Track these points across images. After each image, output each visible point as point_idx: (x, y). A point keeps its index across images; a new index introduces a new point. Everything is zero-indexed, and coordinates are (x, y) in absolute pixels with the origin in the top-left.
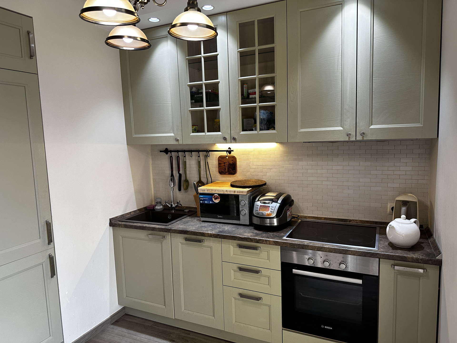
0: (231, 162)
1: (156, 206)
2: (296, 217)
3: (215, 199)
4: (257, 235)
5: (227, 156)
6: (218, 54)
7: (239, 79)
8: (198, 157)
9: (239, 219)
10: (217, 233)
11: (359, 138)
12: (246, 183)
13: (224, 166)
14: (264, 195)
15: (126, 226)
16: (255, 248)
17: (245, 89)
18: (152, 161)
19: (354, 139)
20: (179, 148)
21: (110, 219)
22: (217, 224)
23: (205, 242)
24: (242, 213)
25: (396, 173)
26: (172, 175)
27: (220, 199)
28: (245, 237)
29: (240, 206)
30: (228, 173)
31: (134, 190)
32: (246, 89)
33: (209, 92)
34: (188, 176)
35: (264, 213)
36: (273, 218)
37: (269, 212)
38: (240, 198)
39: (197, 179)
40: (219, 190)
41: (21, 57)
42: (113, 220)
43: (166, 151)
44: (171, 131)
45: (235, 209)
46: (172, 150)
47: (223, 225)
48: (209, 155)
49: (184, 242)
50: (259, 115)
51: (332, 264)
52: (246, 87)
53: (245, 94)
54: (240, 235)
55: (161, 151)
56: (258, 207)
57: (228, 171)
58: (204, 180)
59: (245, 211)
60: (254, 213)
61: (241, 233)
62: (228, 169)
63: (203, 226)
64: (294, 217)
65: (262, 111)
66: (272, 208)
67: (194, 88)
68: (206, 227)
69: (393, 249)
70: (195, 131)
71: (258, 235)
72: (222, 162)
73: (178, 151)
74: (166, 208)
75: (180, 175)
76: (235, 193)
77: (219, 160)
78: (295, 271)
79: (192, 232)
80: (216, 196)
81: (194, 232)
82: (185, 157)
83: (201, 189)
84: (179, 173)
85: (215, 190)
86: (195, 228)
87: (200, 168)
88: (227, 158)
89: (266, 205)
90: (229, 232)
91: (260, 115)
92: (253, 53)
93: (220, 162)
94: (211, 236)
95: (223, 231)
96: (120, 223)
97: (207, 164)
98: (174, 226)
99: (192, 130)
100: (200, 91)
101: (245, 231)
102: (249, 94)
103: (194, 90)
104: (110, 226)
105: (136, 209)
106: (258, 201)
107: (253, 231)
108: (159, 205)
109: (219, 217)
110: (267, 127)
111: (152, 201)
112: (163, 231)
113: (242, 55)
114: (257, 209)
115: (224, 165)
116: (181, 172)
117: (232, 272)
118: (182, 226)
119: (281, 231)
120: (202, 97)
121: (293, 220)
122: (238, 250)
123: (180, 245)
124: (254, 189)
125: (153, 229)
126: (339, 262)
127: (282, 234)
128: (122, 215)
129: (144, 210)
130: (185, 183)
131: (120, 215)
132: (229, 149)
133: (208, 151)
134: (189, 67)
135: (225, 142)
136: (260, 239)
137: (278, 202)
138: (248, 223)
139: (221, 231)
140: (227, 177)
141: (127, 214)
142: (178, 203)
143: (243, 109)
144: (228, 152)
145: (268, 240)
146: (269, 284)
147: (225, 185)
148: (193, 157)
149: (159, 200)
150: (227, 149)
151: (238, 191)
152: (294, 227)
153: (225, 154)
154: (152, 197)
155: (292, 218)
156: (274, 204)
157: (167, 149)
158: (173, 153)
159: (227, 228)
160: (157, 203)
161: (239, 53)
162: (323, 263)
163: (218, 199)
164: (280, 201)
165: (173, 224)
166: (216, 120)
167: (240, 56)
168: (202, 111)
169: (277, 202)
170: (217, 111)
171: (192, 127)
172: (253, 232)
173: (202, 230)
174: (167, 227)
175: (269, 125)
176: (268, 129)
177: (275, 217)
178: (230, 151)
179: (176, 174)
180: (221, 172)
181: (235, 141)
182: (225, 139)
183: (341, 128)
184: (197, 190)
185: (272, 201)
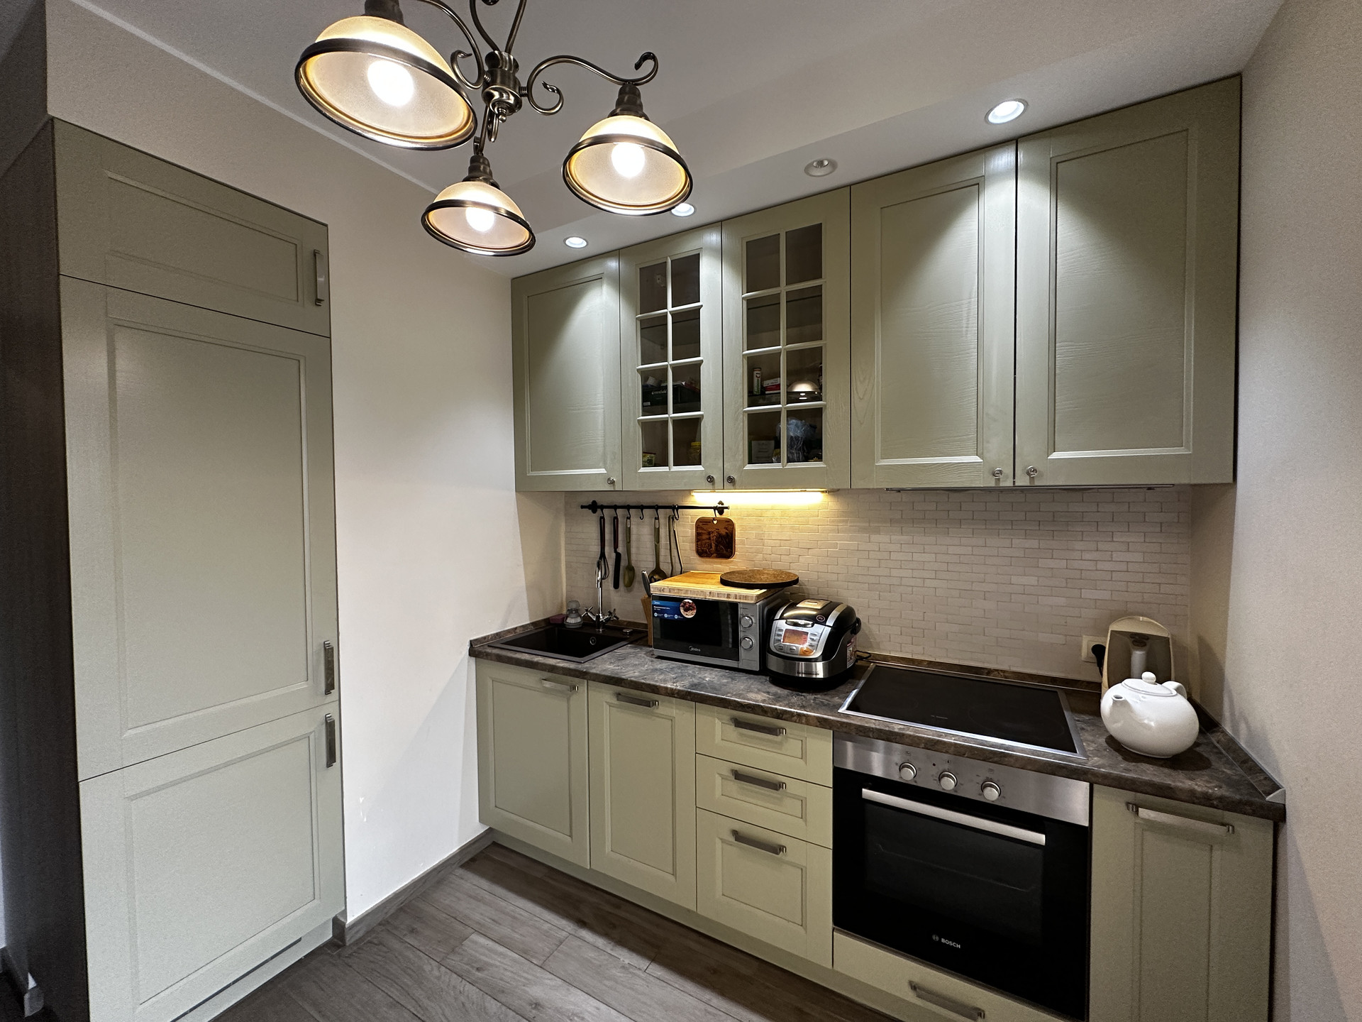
0: (723, 532)
1: (567, 617)
2: (866, 658)
3: (686, 610)
4: (777, 699)
5: (714, 519)
6: (702, 306)
7: (743, 355)
8: (656, 519)
9: (736, 657)
10: (686, 690)
11: (1023, 481)
12: (755, 578)
13: (707, 539)
14: (793, 606)
15: (500, 659)
16: (773, 731)
17: (756, 380)
18: (566, 526)
19: (1009, 483)
20: (619, 500)
21: (471, 641)
22: (687, 666)
23: (660, 707)
24: (745, 644)
25: (1100, 566)
26: (603, 555)
27: (695, 611)
28: (750, 704)
29: (740, 629)
30: (715, 555)
31: (526, 583)
32: (758, 380)
33: (681, 386)
34: (633, 557)
35: (794, 648)
36: (816, 660)
37: (805, 646)
38: (740, 611)
39: (652, 566)
40: (694, 592)
41: (296, 299)
42: (476, 643)
43: (594, 507)
44: (601, 464)
45: (731, 636)
46: (605, 504)
47: (700, 668)
48: (677, 516)
49: (614, 701)
50: (786, 430)
51: (962, 784)
52: (758, 375)
53: (755, 389)
54: (739, 696)
55: (583, 507)
56: (780, 633)
57: (717, 550)
58: (665, 567)
59: (750, 640)
60: (772, 646)
61: (741, 692)
62: (716, 546)
63: (656, 669)
64: (861, 658)
65: (794, 421)
66: (813, 637)
67: (650, 378)
68: (662, 673)
69: (1125, 759)
70: (649, 463)
71: (780, 699)
72: (703, 532)
73: (615, 507)
74: (587, 622)
75: (618, 556)
76: (730, 600)
77: (697, 527)
78: (867, 793)
79: (632, 681)
80: (688, 602)
81: (636, 682)
82: (629, 518)
83: (658, 587)
84: (616, 551)
85: (687, 591)
86: (639, 672)
87: (658, 542)
88: (715, 522)
89: (800, 629)
90: (714, 689)
91: (788, 429)
92: (774, 302)
93: (700, 531)
94: (672, 693)
95: (699, 684)
96: (489, 650)
97: (672, 535)
98: (595, 666)
99: (643, 462)
100: (663, 385)
101: (750, 687)
102: (763, 389)
103: (651, 381)
104: (470, 655)
105: (528, 622)
106: (781, 618)
107: (769, 687)
108: (573, 615)
109: (692, 649)
110: (804, 456)
111: (562, 607)
112: (570, 676)
113: (753, 308)
114: (779, 638)
115: (707, 537)
116: (620, 550)
117: (718, 780)
118: (612, 667)
119: (833, 692)
120: (666, 396)
121: (859, 663)
122: (733, 731)
123: (606, 707)
124: (772, 591)
125: (553, 669)
126: (980, 780)
127: (837, 700)
128: (497, 634)
129: (543, 625)
130: (627, 573)
131: (494, 634)
132: (719, 503)
133: (675, 508)
134: (642, 337)
135: (711, 487)
136: (786, 711)
137: (827, 624)
138: (757, 669)
139: (696, 685)
140: (715, 563)
141: (509, 631)
142: (610, 613)
143: (752, 418)
144: (716, 511)
145: (804, 715)
146: (803, 817)
147: (710, 580)
148: (646, 519)
149: (574, 606)
150: (715, 504)
151: (736, 596)
152: (862, 682)
153: (710, 514)
154: (562, 598)
155: (856, 661)
156: (818, 628)
157: (594, 502)
158: (606, 511)
159: (709, 676)
160: (570, 611)
161: (745, 302)
162: (940, 780)
163: (692, 610)
164: (830, 622)
165: (595, 661)
166: (693, 444)
167: (748, 309)
168: (665, 422)
169: (824, 623)
170: (697, 422)
171: (643, 456)
172: (768, 690)
173: (653, 679)
174: (580, 667)
175: (808, 453)
176: (806, 459)
177: (821, 659)
178: (721, 510)
179: (610, 554)
180: (702, 552)
181: (733, 485)
182: (711, 480)
183: (977, 459)
184: (648, 589)
185: (814, 620)
